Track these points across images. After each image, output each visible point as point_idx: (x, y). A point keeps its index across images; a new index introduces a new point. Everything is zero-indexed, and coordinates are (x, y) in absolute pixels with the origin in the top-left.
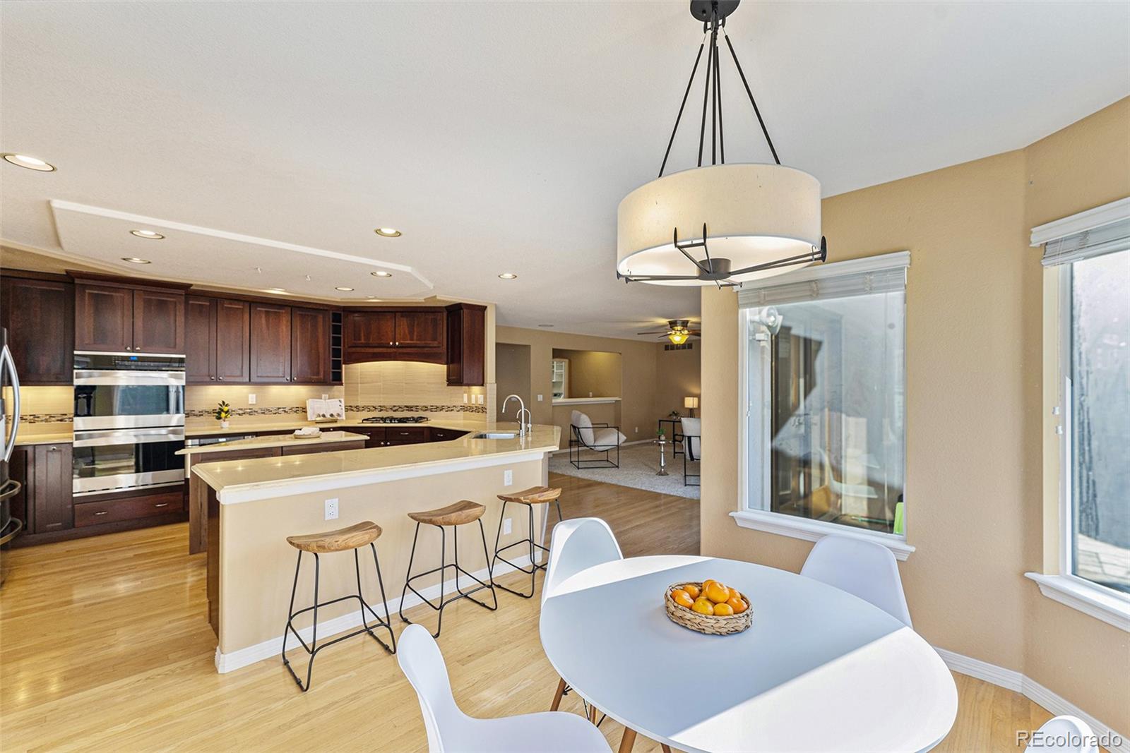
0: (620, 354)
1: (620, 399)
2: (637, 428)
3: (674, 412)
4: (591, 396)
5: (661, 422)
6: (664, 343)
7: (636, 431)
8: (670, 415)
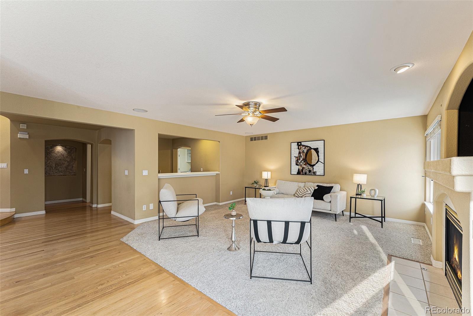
0: (219, 142)
1: (219, 173)
2: (231, 192)
3: (255, 182)
4: (202, 170)
5: (246, 188)
6: (250, 136)
7: (231, 194)
8: (253, 183)
